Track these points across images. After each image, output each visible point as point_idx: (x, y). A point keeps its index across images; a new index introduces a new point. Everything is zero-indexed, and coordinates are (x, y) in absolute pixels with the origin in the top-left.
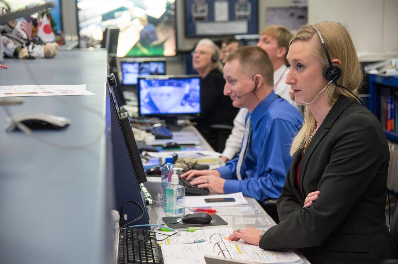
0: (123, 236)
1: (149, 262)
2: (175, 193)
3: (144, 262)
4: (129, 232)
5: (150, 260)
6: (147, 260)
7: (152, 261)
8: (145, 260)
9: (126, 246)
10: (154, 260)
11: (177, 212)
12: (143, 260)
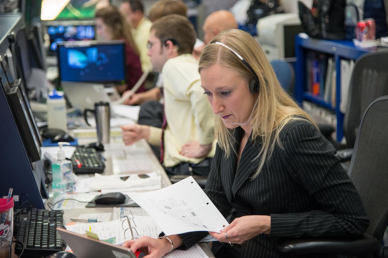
0: (26, 218)
1: (50, 246)
2: (62, 169)
3: (45, 246)
4: (34, 214)
5: (52, 244)
6: (48, 244)
7: (53, 245)
8: (45, 245)
9: (28, 229)
10: (56, 244)
11: (64, 188)
12: (44, 245)
